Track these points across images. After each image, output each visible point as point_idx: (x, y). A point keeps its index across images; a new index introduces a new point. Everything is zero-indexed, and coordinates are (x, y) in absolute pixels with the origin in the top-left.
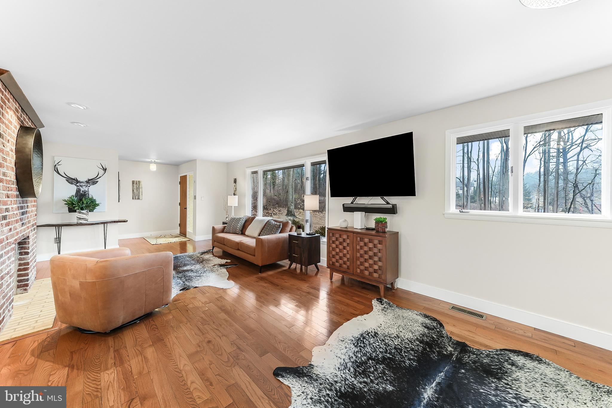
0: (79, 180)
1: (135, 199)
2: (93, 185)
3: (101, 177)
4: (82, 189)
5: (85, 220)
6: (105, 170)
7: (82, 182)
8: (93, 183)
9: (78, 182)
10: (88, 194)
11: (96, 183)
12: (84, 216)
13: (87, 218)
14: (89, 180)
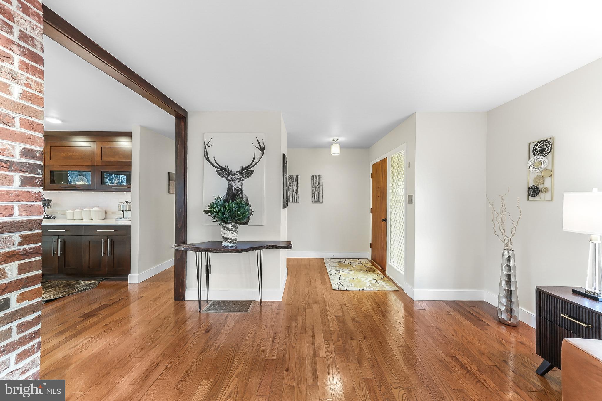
0: (230, 169)
1: (315, 202)
2: (248, 177)
3: (257, 163)
4: (234, 186)
5: (231, 242)
6: (263, 149)
7: (235, 174)
8: (248, 173)
9: (229, 173)
10: (242, 194)
11: (251, 174)
12: (230, 235)
13: (234, 238)
14: (243, 169)
